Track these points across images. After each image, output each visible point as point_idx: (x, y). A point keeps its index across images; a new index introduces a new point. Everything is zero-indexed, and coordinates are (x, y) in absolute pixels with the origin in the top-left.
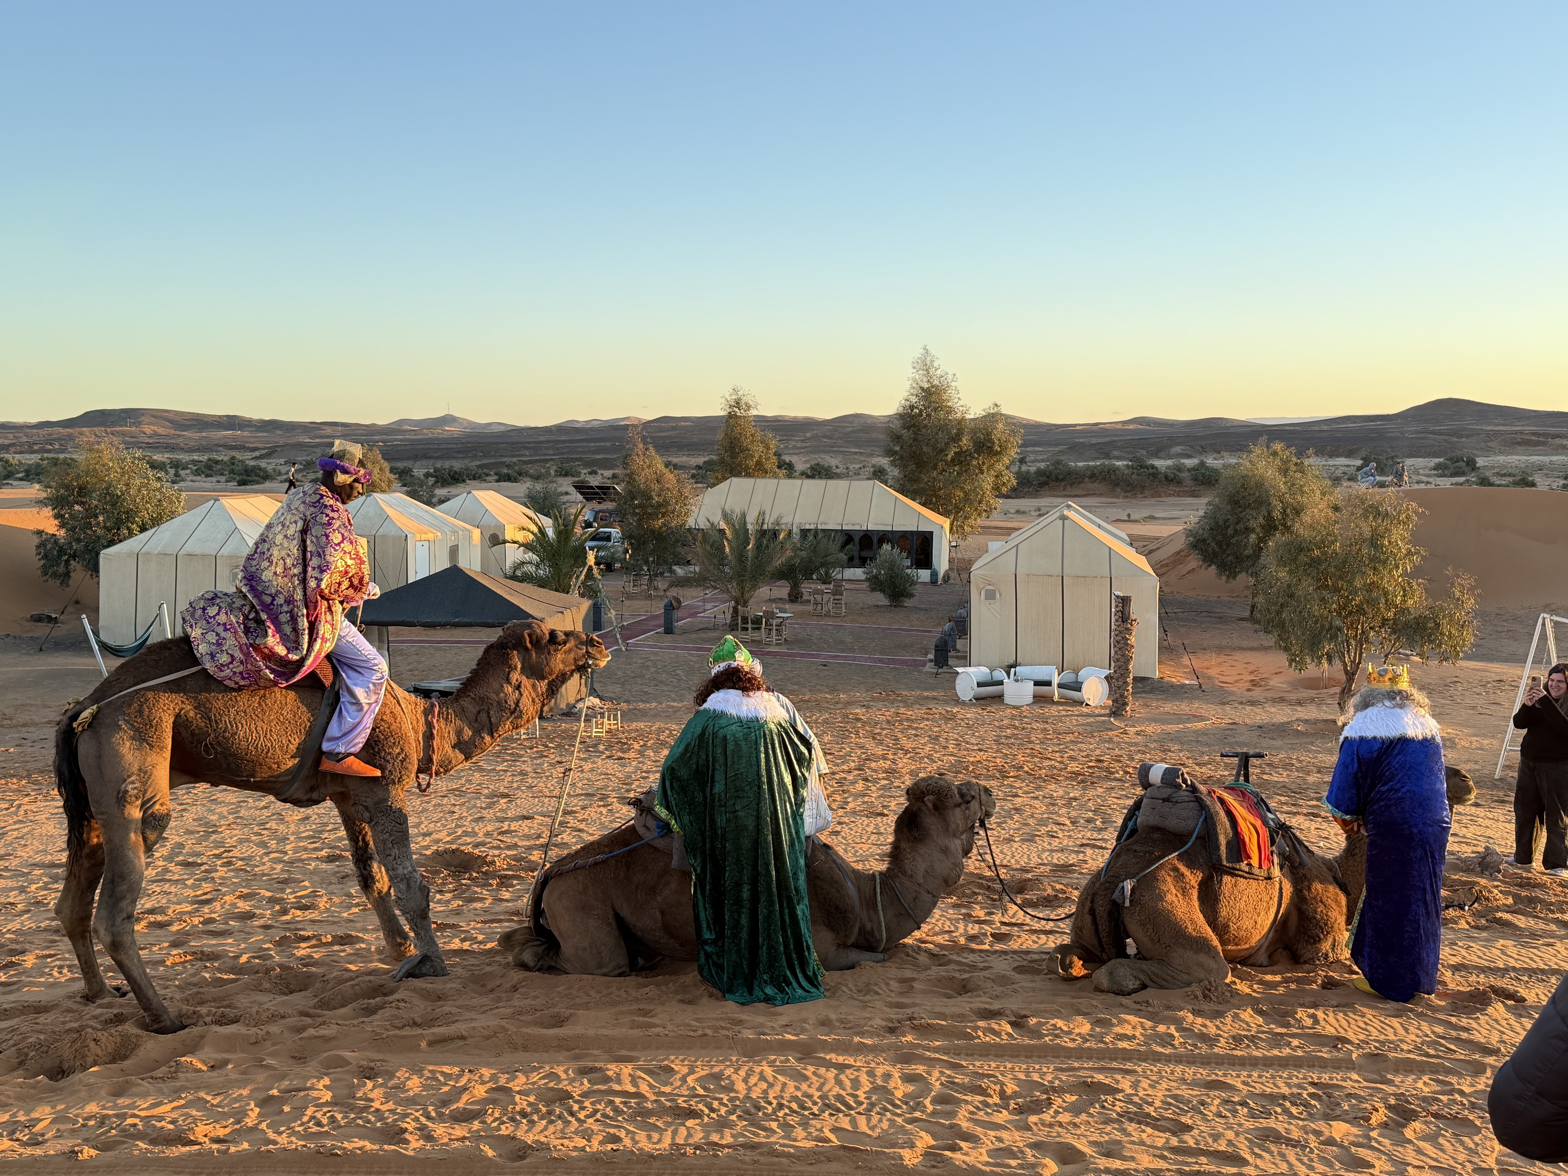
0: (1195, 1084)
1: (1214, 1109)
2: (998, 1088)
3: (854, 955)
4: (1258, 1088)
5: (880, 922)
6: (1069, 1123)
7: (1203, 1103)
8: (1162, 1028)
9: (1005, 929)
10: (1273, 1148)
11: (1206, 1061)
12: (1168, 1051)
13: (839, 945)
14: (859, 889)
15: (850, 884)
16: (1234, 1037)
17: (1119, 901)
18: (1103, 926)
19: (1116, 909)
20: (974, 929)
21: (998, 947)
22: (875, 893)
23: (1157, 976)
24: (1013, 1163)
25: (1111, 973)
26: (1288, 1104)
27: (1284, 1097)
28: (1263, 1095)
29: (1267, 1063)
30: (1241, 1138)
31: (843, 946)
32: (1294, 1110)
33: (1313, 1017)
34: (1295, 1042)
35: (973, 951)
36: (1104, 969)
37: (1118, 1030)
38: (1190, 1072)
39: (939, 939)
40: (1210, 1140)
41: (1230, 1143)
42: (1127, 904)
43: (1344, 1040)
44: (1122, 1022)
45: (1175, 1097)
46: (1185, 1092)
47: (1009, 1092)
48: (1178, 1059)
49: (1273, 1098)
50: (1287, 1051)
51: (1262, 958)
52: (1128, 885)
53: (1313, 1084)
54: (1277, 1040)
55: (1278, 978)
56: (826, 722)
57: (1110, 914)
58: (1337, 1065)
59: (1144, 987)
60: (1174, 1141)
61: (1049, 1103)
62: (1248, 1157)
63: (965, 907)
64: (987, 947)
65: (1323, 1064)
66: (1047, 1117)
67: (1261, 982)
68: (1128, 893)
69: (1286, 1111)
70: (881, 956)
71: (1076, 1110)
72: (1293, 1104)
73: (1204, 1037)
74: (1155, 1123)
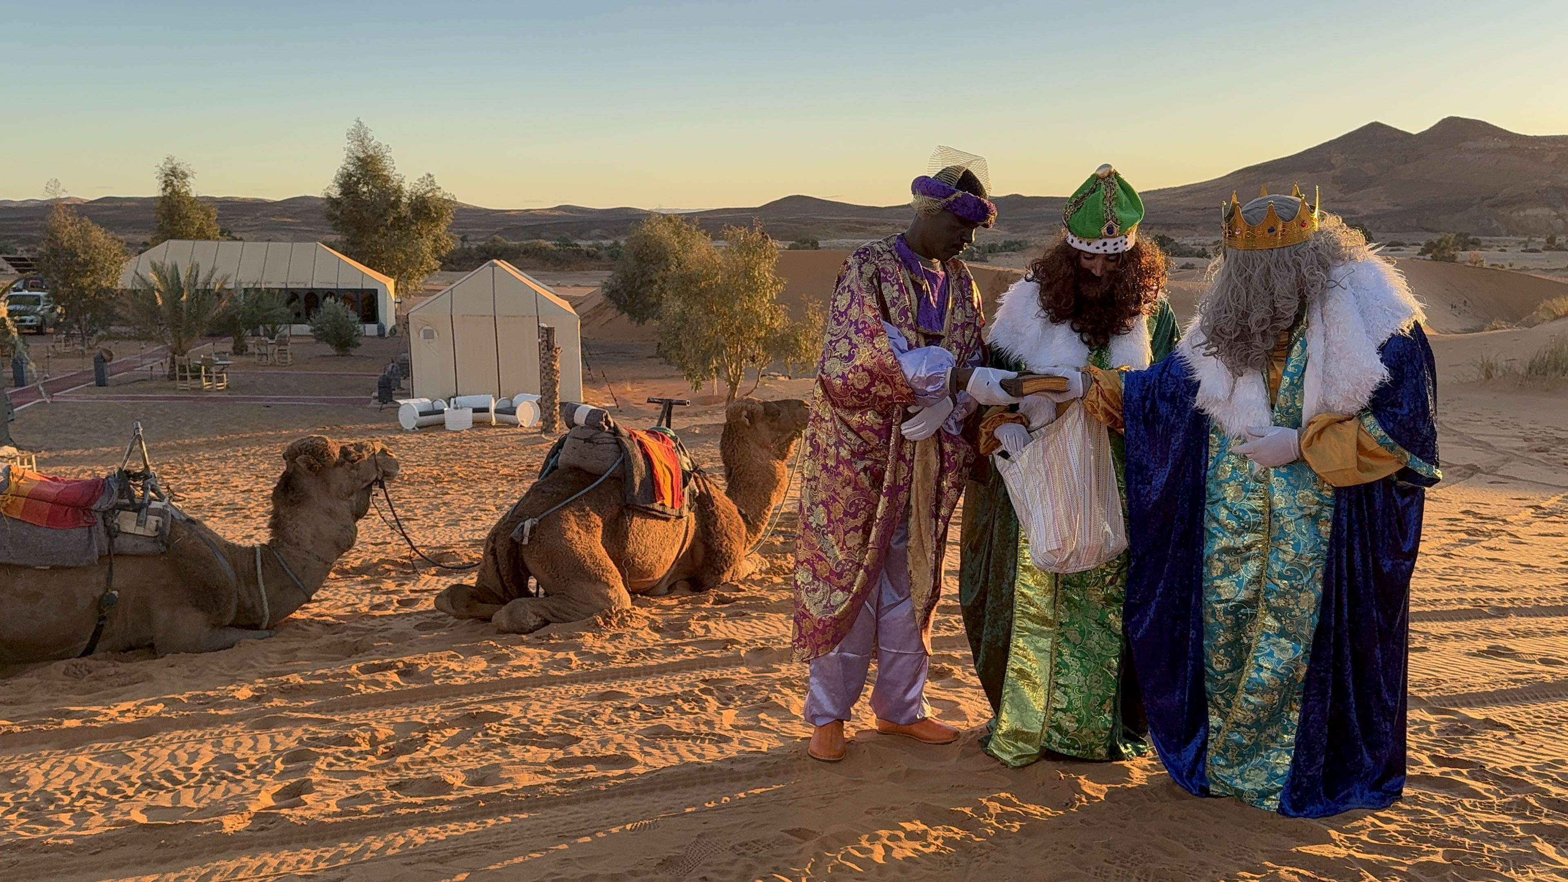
0: (589, 697)
1: (605, 718)
2: (368, 735)
3: (233, 635)
4: (652, 692)
5: (261, 597)
6: (444, 757)
7: (594, 714)
8: (560, 655)
9: (413, 596)
10: (664, 744)
11: (601, 677)
12: (564, 673)
13: (214, 626)
14: (234, 565)
15: (221, 559)
16: (630, 653)
17: (517, 540)
18: (504, 566)
19: (515, 546)
20: (378, 599)
21: (402, 611)
22: (256, 568)
23: (558, 609)
24: (365, 808)
25: (511, 613)
26: (680, 702)
27: (676, 696)
28: (656, 698)
29: (661, 670)
30: (631, 740)
31: (218, 625)
32: (686, 707)
33: (706, 627)
34: (689, 649)
35: (374, 617)
36: (504, 609)
37: (517, 663)
38: (585, 689)
39: (341, 612)
40: (598, 747)
41: (619, 746)
42: (526, 542)
43: (733, 642)
44: (519, 655)
45: (565, 713)
46: (577, 707)
47: (381, 737)
48: (574, 679)
49: (665, 699)
50: (681, 657)
51: (663, 588)
52: (528, 524)
53: (704, 681)
54: (671, 650)
55: (675, 602)
56: (264, 453)
57: (510, 552)
58: (726, 663)
59: (546, 623)
60: (559, 754)
61: (425, 740)
62: (637, 756)
63: (374, 582)
64: (390, 612)
65: (713, 664)
66: (419, 755)
67: (659, 607)
68: (527, 531)
69: (678, 709)
70: (267, 633)
71: (454, 742)
72: (684, 701)
73: (603, 657)
74: (542, 741)
